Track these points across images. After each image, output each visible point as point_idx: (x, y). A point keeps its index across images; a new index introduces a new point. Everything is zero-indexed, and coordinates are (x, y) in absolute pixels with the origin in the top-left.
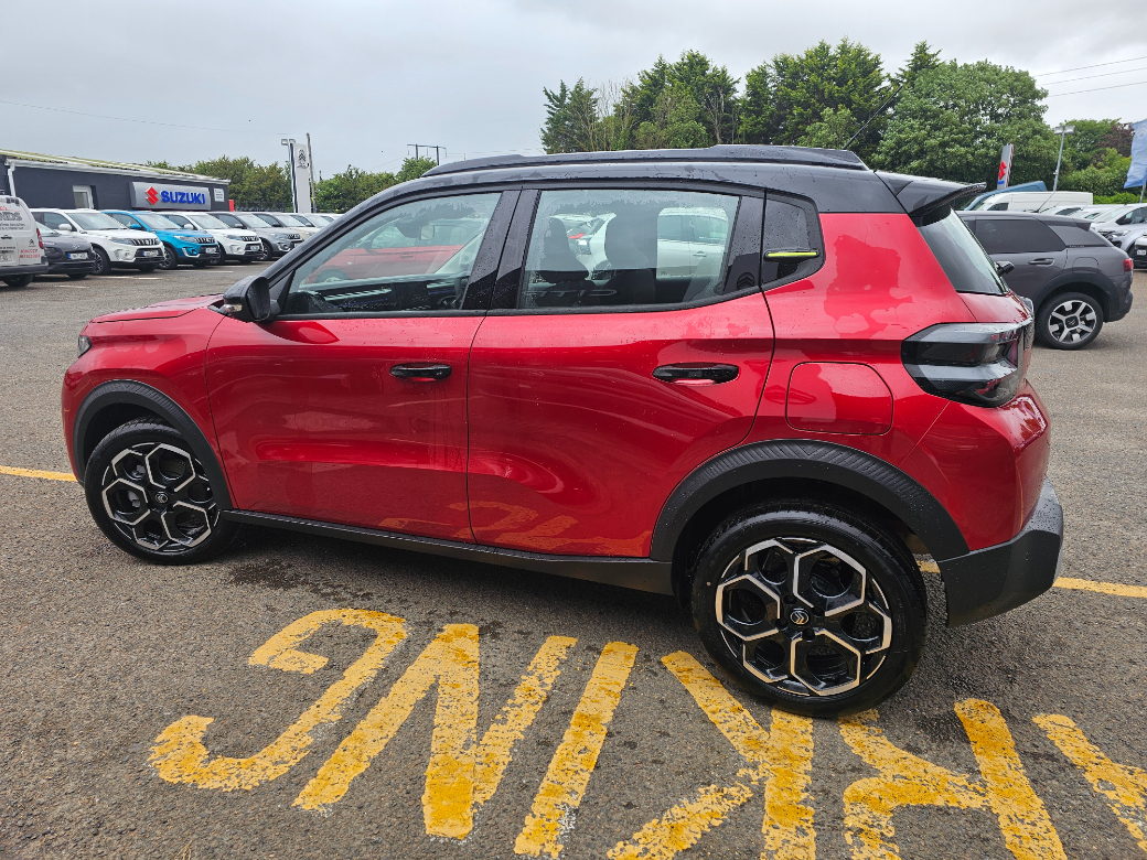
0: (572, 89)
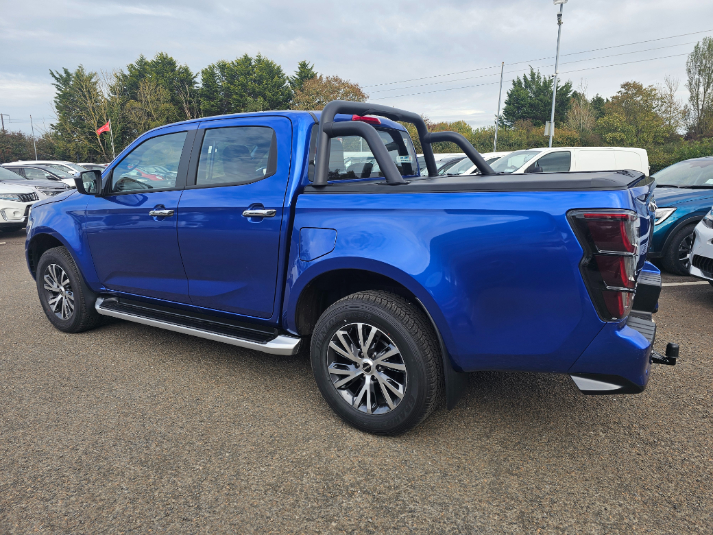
0: (75, 75)
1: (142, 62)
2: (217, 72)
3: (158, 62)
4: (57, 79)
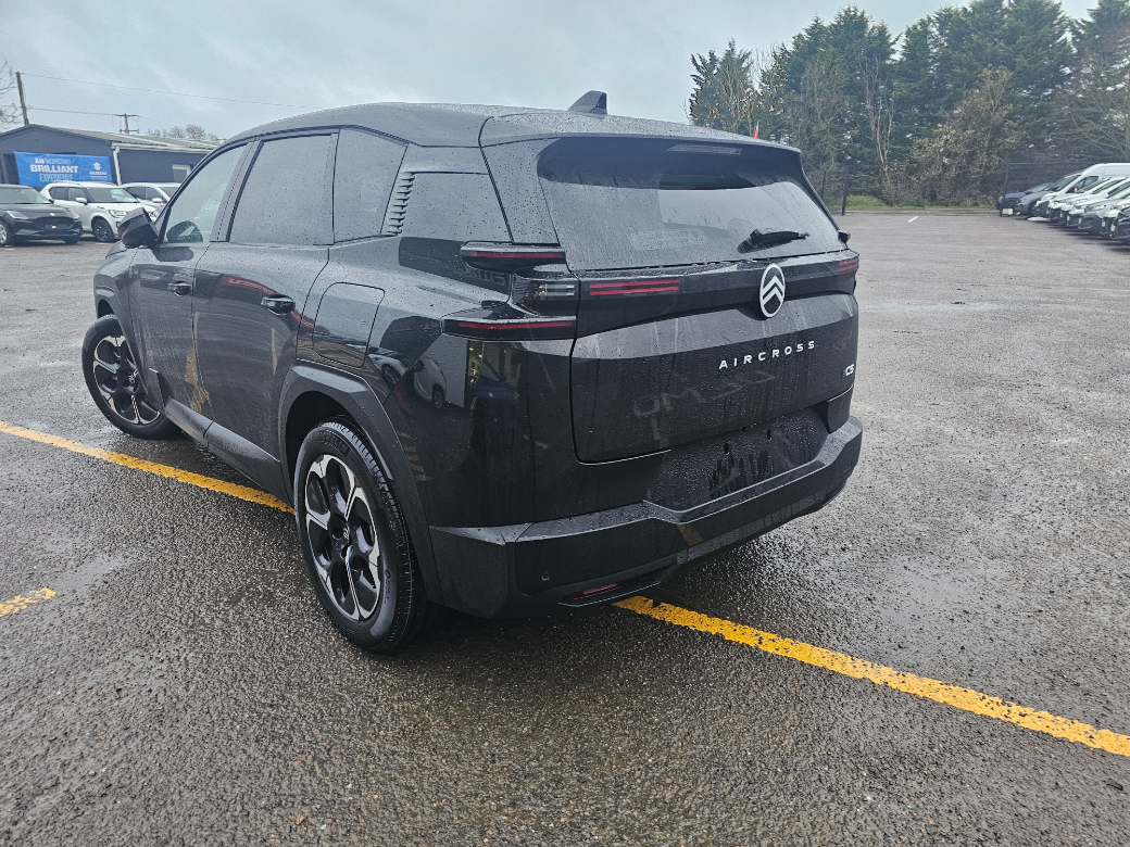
0: (722, 60)
1: (816, 30)
2: (934, 30)
3: (841, 27)
4: (698, 68)
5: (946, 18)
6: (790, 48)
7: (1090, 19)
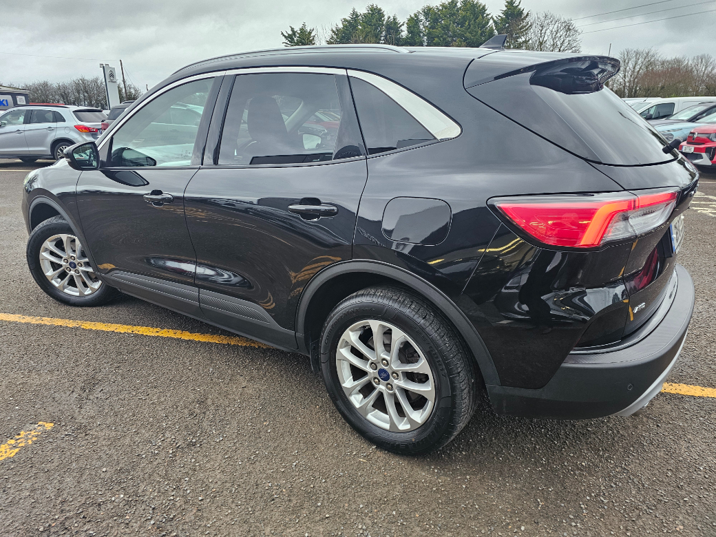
0: (299, 32)
1: (354, 15)
3: (369, 14)
4: (286, 37)
5: (428, 12)
6: (341, 26)
7: (502, 15)
